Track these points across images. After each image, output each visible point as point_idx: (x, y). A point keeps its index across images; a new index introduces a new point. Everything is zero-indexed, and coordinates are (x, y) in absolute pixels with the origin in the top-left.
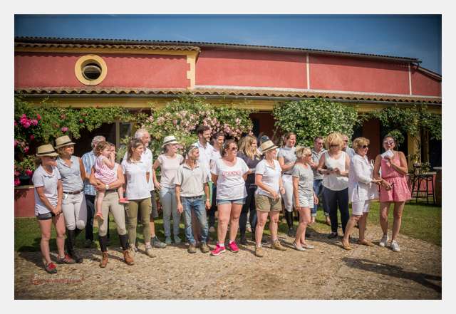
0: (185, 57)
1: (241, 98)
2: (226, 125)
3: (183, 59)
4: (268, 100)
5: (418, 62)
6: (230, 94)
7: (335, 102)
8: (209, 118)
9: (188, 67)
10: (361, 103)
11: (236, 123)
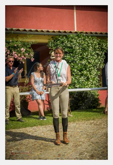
4: (45, 35)
11: (21, 51)
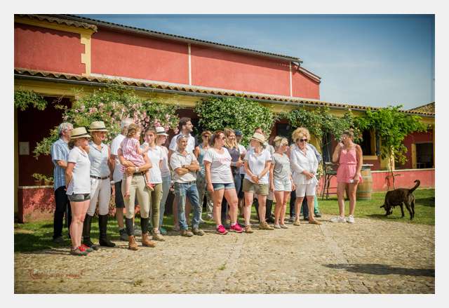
0: (78, 36)
1: (169, 92)
2: (156, 120)
3: (75, 38)
4: (193, 96)
5: (299, 62)
6: (157, 87)
7: (254, 102)
8: (139, 112)
9: (82, 49)
10: (275, 103)
11: (166, 119)
